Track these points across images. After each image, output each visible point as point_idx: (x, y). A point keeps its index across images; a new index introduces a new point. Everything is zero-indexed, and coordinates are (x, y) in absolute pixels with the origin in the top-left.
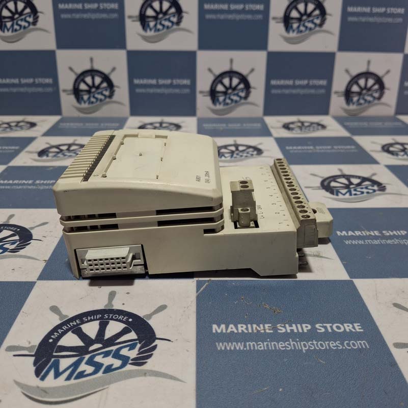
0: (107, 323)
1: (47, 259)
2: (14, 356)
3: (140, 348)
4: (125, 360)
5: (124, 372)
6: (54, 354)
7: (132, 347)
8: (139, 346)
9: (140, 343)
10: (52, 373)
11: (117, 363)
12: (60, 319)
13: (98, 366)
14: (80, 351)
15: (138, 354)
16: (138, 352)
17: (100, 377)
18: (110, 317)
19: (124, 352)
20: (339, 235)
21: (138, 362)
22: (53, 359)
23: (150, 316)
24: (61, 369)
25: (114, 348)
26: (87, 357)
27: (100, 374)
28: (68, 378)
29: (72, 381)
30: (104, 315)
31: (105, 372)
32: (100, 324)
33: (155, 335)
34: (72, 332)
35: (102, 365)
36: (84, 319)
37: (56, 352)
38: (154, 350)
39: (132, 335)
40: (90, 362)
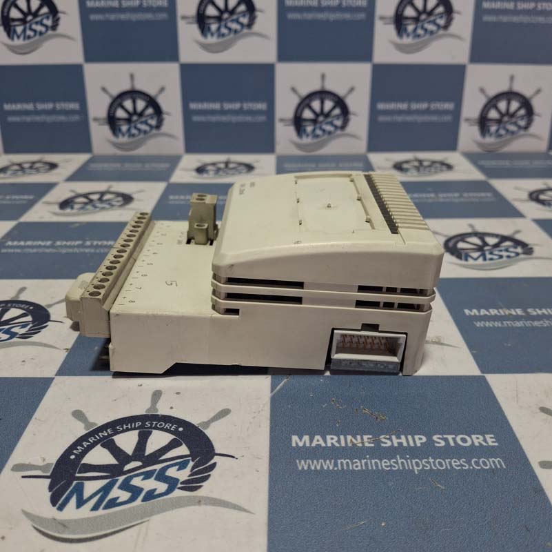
0: (150, 433)
1: (69, 346)
2: (23, 477)
3: (193, 468)
4: (172, 484)
5: (170, 499)
6: (77, 475)
7: (182, 466)
8: (191, 464)
9: (193, 461)
10: (73, 501)
11: (162, 487)
12: (86, 428)
13: (136, 492)
14: (111, 472)
15: (190, 476)
16: (190, 473)
17: (138, 506)
18: (154, 426)
19: (172, 472)
20: (467, 314)
21: (191, 485)
22: (75, 482)
23: (207, 424)
24: (86, 495)
25: (158, 467)
26: (121, 479)
27: (138, 502)
28: (95, 508)
29: (101, 512)
30: (145, 423)
31: (144, 500)
32: (140, 435)
33: (214, 450)
34: (101, 445)
35: (142, 490)
36: (118, 428)
37: (79, 473)
38: (211, 470)
39: (183, 450)
40: (126, 486)
